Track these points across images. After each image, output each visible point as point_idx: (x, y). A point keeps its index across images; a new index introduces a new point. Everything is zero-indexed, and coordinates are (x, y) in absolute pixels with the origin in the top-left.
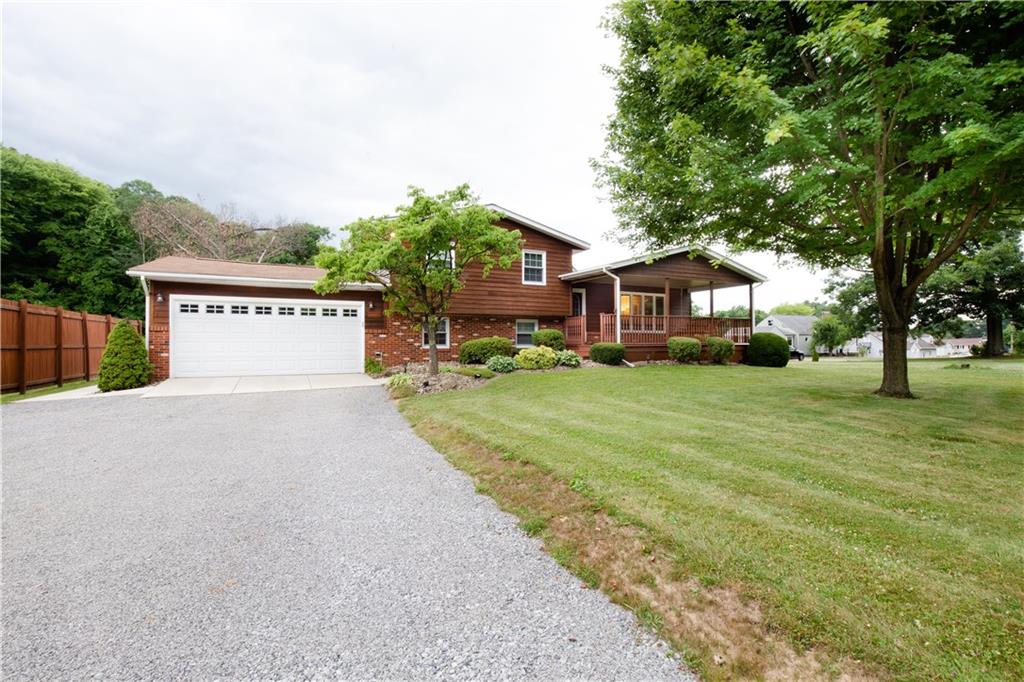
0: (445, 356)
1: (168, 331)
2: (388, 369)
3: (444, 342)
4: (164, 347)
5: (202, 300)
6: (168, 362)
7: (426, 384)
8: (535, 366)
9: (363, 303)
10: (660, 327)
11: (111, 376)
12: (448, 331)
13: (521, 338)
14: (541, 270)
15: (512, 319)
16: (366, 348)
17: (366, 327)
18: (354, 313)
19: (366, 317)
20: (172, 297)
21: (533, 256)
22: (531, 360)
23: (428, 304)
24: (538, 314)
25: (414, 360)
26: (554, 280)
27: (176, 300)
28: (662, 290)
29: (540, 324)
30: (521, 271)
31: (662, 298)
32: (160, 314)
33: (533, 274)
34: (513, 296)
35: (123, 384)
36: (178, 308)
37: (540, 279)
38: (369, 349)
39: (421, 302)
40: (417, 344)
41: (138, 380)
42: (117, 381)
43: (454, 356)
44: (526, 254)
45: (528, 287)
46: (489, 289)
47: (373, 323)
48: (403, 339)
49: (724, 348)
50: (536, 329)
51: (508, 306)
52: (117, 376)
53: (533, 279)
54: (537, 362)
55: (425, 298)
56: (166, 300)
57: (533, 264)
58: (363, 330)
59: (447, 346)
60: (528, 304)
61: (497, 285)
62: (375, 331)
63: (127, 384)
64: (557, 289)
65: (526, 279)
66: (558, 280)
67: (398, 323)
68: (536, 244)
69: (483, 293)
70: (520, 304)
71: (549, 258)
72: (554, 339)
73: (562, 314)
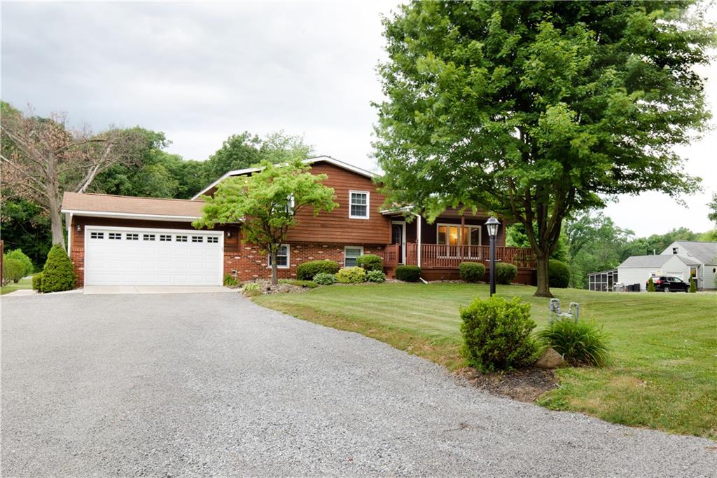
0: (285, 274)
1: (83, 252)
2: (242, 283)
3: (285, 263)
4: (81, 263)
5: (107, 230)
6: (83, 274)
7: (269, 289)
8: (349, 281)
9: (223, 232)
11: (53, 282)
12: (288, 255)
13: (348, 261)
14: (365, 207)
15: (341, 246)
16: (225, 267)
17: (225, 251)
18: (216, 240)
19: (225, 243)
20: (87, 227)
21: (359, 195)
22: (346, 276)
23: (271, 236)
24: (362, 242)
25: (261, 276)
26: (376, 215)
27: (89, 229)
29: (365, 251)
30: (348, 208)
31: (477, 228)
32: (79, 240)
33: (359, 210)
34: (341, 228)
35: (61, 286)
36: (90, 235)
37: (364, 214)
38: (226, 267)
39: (267, 235)
40: (264, 265)
41: (70, 286)
42: (58, 285)
43: (293, 275)
44: (353, 194)
45: (353, 221)
46: (322, 222)
47: (230, 248)
48: (253, 261)
50: (362, 254)
51: (338, 236)
52: (57, 282)
53: (358, 214)
54: (350, 278)
55: (270, 232)
56: (83, 230)
57: (359, 202)
58: (222, 253)
59: (288, 267)
60: (353, 234)
61: (327, 219)
62: (232, 254)
63: (63, 288)
64: (379, 222)
65: (352, 214)
66: (380, 215)
67: (250, 248)
68: (361, 186)
69: (317, 225)
70: (346, 234)
71: (373, 197)
72: (372, 262)
73: (382, 242)
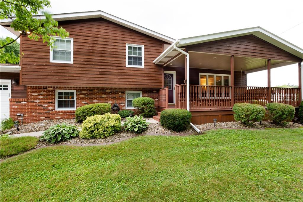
3: (72, 106)
9: (10, 81)
10: (227, 94)
12: (75, 99)
13: (129, 103)
14: (141, 58)
15: (122, 90)
16: (11, 111)
18: (6, 88)
19: (12, 90)
21: (135, 48)
24: (141, 87)
25: (48, 118)
26: (150, 64)
28: (229, 72)
29: (143, 94)
30: (125, 58)
31: (228, 77)
33: (135, 60)
34: (119, 75)
37: (141, 64)
40: (50, 108)
44: (129, 47)
45: (130, 69)
46: (100, 70)
47: (17, 94)
48: (40, 104)
49: (286, 113)
50: (141, 96)
53: (135, 64)
57: (134, 54)
59: (74, 109)
61: (106, 67)
62: (19, 99)
64: (152, 70)
65: (129, 64)
66: (153, 65)
67: (36, 94)
68: (137, 40)
69: (96, 73)
70: (124, 80)
71: (147, 50)
72: (144, 104)
73: (156, 87)
